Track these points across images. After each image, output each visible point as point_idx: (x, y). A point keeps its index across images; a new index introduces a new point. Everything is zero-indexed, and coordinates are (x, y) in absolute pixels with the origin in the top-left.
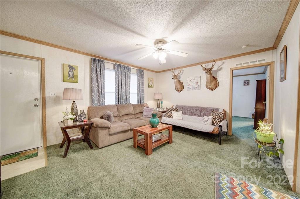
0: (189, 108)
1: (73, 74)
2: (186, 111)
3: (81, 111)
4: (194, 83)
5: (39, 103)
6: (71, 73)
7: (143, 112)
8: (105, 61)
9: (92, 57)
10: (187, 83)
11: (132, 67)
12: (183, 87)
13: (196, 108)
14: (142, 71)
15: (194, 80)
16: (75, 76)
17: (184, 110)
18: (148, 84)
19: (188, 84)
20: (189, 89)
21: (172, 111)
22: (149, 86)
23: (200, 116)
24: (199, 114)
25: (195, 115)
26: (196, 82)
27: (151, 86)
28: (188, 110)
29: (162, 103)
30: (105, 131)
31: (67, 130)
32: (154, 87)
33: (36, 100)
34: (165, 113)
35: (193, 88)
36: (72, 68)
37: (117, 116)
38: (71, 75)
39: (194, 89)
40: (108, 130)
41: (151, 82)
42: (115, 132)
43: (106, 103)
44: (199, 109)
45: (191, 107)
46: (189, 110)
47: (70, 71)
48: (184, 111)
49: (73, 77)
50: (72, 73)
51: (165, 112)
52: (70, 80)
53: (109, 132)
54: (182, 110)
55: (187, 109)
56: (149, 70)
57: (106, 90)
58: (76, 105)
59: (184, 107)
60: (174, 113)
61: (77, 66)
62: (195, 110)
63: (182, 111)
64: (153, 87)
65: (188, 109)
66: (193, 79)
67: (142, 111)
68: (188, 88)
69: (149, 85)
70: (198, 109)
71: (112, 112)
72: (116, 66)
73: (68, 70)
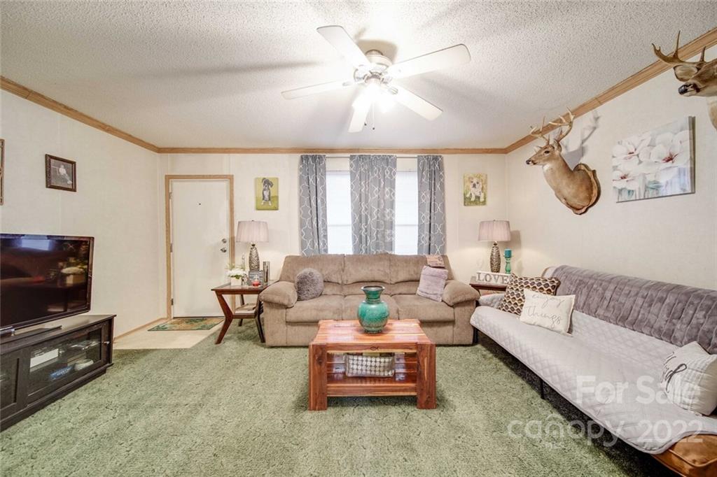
0: (612, 287)
1: (270, 193)
2: (595, 298)
3: (264, 263)
4: (649, 164)
5: (227, 246)
6: (266, 193)
7: (419, 281)
8: (327, 155)
9: (300, 155)
10: (615, 168)
11: (398, 155)
12: (595, 191)
13: (648, 288)
14: (436, 159)
15: (652, 145)
16: (273, 197)
17: (585, 291)
18: (464, 195)
19: (619, 174)
20: (626, 195)
21: (526, 290)
22: (467, 201)
23: (668, 336)
24: (661, 321)
25: (635, 325)
26: (667, 155)
27: (473, 199)
28: (603, 298)
29: (510, 257)
30: (276, 311)
31: (225, 296)
32: (488, 202)
33: (224, 241)
34: (501, 295)
35: (646, 188)
36: (267, 183)
37: (340, 282)
38: (267, 197)
39: (651, 193)
40: (284, 310)
41: (474, 186)
42: (300, 319)
43: (331, 251)
44: (670, 299)
45: (621, 284)
46: (608, 294)
47: (264, 190)
48: (582, 299)
49: (270, 200)
50: (268, 194)
51: (503, 289)
52: (265, 207)
53: (286, 315)
54: (574, 293)
55: (600, 289)
56: (462, 150)
57: (330, 221)
58: (257, 252)
59: (590, 278)
60: (534, 300)
61: (277, 179)
62: (640, 301)
63: (574, 296)
64: (484, 203)
65: (605, 290)
66: (647, 142)
67: (415, 277)
68: (620, 191)
69: (465, 198)
70: (662, 300)
71: (327, 272)
72: (352, 162)
73: (262, 187)
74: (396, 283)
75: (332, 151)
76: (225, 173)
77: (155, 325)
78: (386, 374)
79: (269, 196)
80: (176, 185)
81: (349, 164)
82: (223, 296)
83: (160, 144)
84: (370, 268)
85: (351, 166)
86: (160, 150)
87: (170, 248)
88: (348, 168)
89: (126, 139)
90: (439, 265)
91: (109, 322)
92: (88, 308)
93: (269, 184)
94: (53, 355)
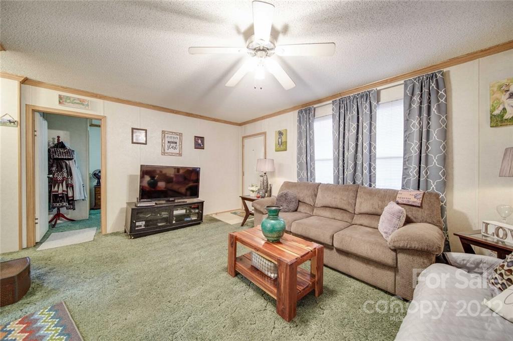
1: (282, 140)
6: (280, 140)
8: (316, 106)
9: (298, 111)
11: (382, 87)
22: (496, 121)
30: (259, 215)
36: (280, 133)
37: (312, 204)
38: (280, 143)
40: (262, 215)
47: (279, 138)
49: (282, 144)
61: (286, 130)
71: (302, 195)
72: (334, 107)
73: (278, 137)
74: (360, 214)
75: (319, 101)
76: (263, 131)
77: (234, 212)
78: (269, 274)
79: (281, 142)
80: (246, 141)
81: (331, 108)
82: (246, 201)
83: (239, 122)
84: (334, 197)
85: (333, 110)
86: (240, 125)
87: (243, 175)
88: (331, 112)
89: (224, 123)
90: (410, 203)
91: (202, 203)
92: (198, 197)
93: (281, 134)
94: (183, 211)
